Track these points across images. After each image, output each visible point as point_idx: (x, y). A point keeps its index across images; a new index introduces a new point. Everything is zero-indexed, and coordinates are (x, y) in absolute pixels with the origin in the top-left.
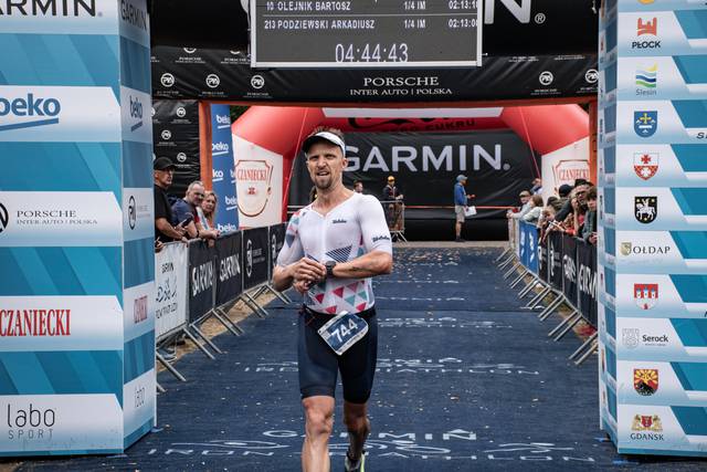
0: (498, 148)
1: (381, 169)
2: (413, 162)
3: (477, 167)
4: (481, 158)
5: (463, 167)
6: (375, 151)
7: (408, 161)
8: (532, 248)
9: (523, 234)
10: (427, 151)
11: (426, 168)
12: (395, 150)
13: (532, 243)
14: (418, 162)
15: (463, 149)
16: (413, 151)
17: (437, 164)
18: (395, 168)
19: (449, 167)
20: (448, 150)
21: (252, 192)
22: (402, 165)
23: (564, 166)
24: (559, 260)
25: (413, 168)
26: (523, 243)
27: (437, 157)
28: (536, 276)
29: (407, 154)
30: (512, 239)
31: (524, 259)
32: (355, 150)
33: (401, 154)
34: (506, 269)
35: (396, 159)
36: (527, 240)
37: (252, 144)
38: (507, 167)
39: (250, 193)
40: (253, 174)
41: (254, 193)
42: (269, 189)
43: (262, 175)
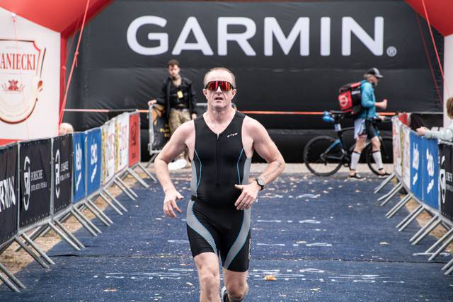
0: (379, 22)
2: (250, 41)
4: (354, 37)
5: (325, 50)
6: (192, 24)
7: (242, 40)
10: (272, 25)
11: (268, 51)
12: (223, 22)
13: (430, 165)
14: (257, 42)
15: (326, 23)
17: (286, 45)
18: (223, 50)
19: (305, 51)
20: (303, 25)
21: (14, 87)
26: (416, 166)
27: (286, 35)
28: (437, 213)
30: (397, 160)
34: (389, 205)
36: (423, 161)
37: (13, 14)
38: (392, 51)
39: (10, 88)
40: (15, 61)
41: (16, 88)
42: (40, 83)
43: (29, 62)
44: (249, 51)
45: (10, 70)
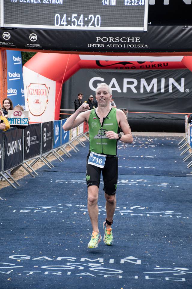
0: (183, 80)
1: (116, 91)
2: (135, 87)
3: (170, 91)
4: (173, 85)
5: (163, 90)
6: (114, 81)
7: (132, 87)
10: (143, 81)
11: (142, 91)
12: (125, 80)
14: (138, 88)
15: (163, 81)
16: (135, 81)
17: (148, 89)
18: (125, 91)
20: (155, 81)
21: (37, 102)
22: (129, 89)
26: (191, 135)
27: (149, 85)
29: (132, 83)
33: (129, 83)
34: (182, 150)
35: (125, 86)
37: (38, 74)
38: (187, 91)
39: (36, 102)
40: (38, 92)
41: (38, 103)
42: (48, 100)
43: (43, 92)
44: (135, 91)
45: (36, 95)
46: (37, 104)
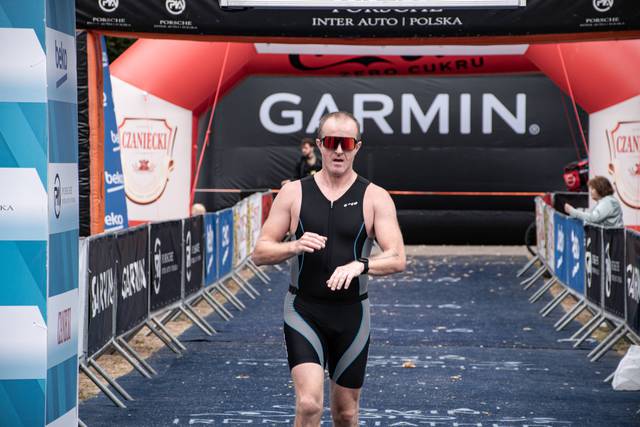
0: (521, 99)
2: (387, 118)
3: (487, 128)
4: (495, 115)
5: (465, 128)
6: (327, 101)
7: (379, 117)
8: (576, 256)
9: (561, 235)
10: (409, 102)
11: (406, 129)
12: (359, 99)
13: (575, 248)
14: (394, 119)
15: (466, 100)
16: (387, 102)
17: (425, 123)
19: (444, 128)
20: (442, 102)
21: (144, 167)
22: (369, 123)
23: (624, 131)
24: (620, 273)
25: (386, 129)
26: (560, 248)
27: (425, 111)
28: (582, 298)
29: (378, 106)
30: (541, 242)
31: (563, 272)
32: (295, 99)
33: (368, 106)
34: (532, 290)
36: (568, 244)
37: (145, 93)
38: (535, 129)
39: (141, 168)
40: (146, 140)
41: (147, 168)
42: (171, 163)
43: (160, 141)
45: (141, 150)
46: (145, 173)
